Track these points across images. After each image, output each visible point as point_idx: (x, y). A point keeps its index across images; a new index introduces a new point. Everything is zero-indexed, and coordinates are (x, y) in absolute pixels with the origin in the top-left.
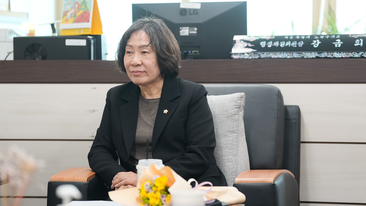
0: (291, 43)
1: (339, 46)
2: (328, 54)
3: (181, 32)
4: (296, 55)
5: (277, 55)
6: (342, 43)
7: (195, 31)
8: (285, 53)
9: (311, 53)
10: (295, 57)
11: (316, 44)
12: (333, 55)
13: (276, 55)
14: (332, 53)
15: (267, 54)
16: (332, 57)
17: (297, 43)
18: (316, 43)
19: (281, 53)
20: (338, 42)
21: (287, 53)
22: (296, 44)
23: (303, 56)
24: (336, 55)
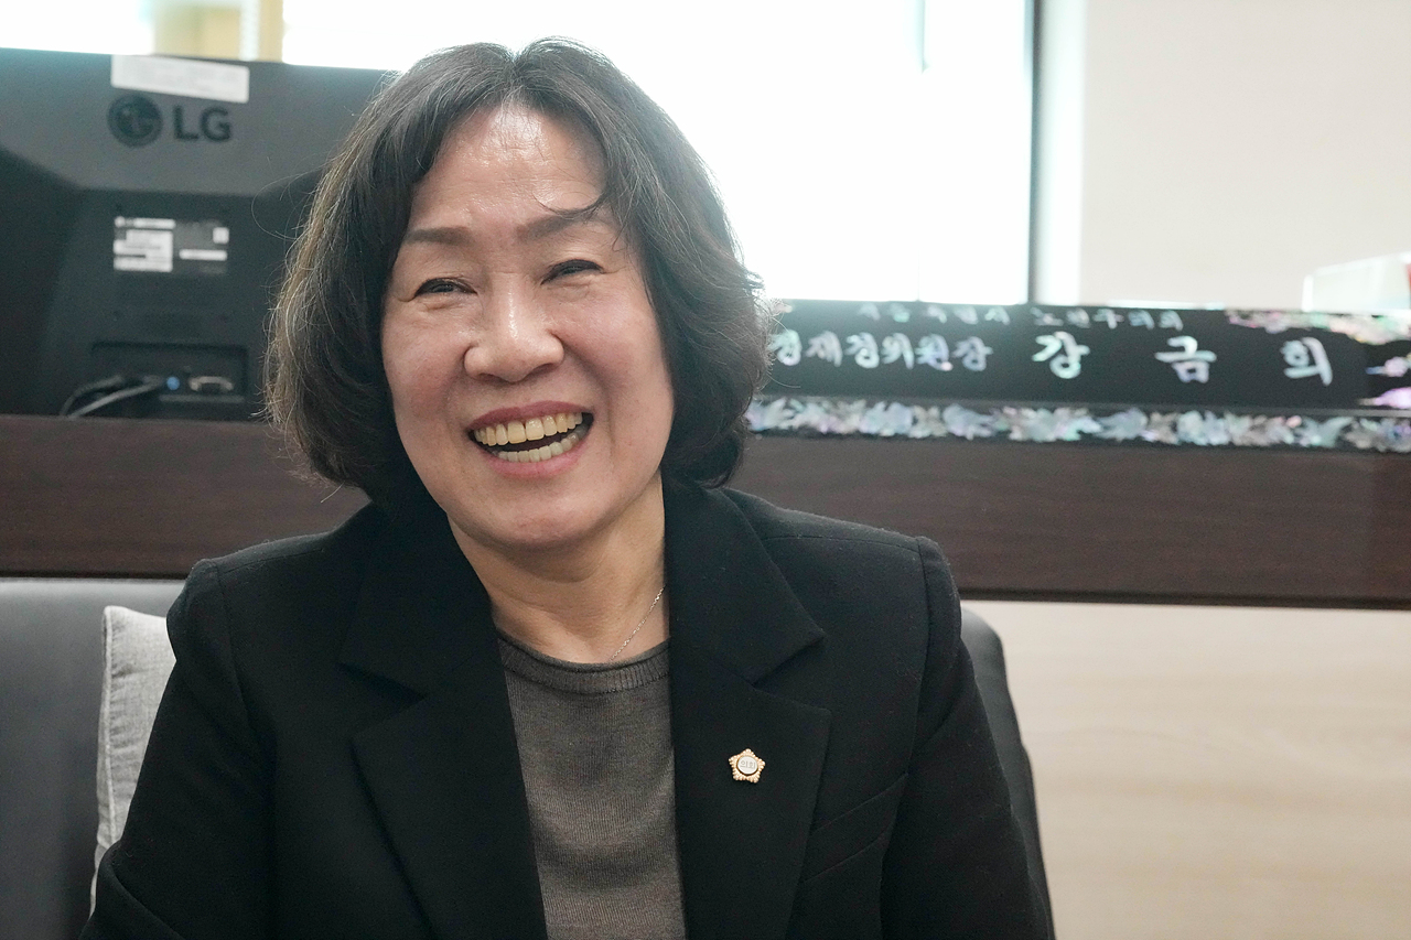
0: (915, 345)
1: (1203, 375)
2: (1149, 423)
3: (119, 247)
4: (961, 422)
5: (848, 414)
6: (1210, 356)
7: (213, 248)
8: (895, 407)
9: (1052, 410)
10: (959, 431)
11: (1061, 359)
12: (1181, 428)
13: (841, 417)
14: (1169, 418)
15: (787, 407)
16: (1173, 439)
17: (952, 348)
18: (1063, 351)
19: (870, 405)
20: (1181, 349)
21: (907, 405)
22: (944, 352)
23: (1001, 425)
24: (1197, 428)
